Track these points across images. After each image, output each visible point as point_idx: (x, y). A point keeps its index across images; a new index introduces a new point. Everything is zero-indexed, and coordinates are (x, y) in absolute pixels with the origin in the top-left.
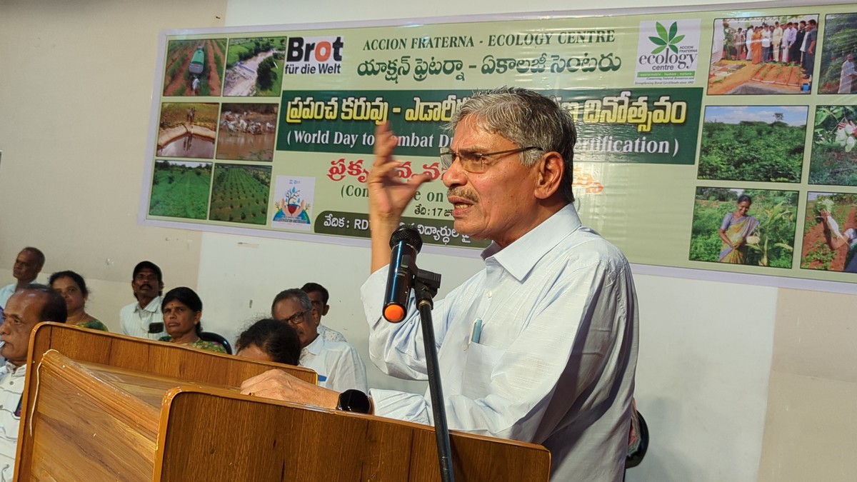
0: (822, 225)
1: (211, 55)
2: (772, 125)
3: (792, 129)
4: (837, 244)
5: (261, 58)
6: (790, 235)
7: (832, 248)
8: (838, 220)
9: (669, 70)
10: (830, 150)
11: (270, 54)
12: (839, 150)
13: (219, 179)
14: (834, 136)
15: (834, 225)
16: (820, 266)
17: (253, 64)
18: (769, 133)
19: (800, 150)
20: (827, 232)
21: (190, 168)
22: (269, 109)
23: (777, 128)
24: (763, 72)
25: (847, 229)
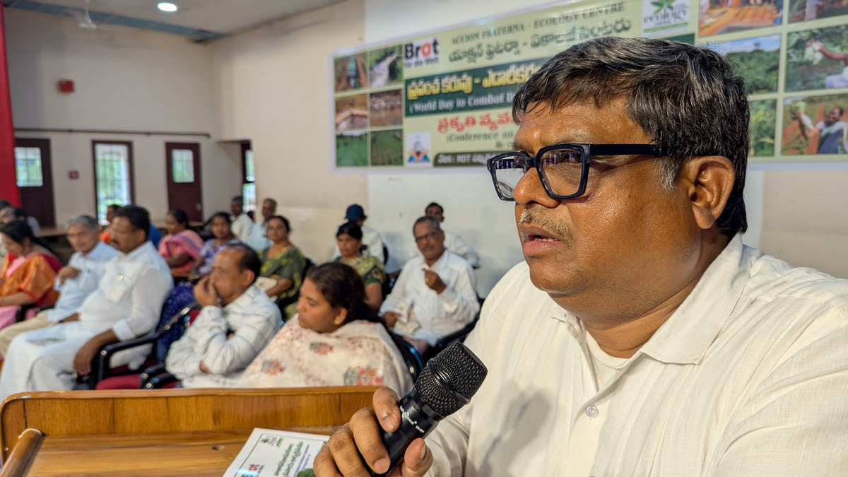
0: (796, 123)
1: (359, 64)
2: (753, 53)
3: (768, 54)
4: (810, 135)
5: (389, 60)
6: (771, 132)
7: (806, 138)
8: (811, 116)
9: (667, 25)
10: (801, 64)
11: (394, 57)
12: (808, 64)
13: (373, 141)
14: (803, 54)
15: (807, 121)
16: (797, 151)
17: (385, 66)
18: (750, 58)
19: (776, 68)
20: (802, 126)
21: (356, 137)
22: (397, 92)
23: (756, 54)
24: (741, 15)
25: (817, 122)
